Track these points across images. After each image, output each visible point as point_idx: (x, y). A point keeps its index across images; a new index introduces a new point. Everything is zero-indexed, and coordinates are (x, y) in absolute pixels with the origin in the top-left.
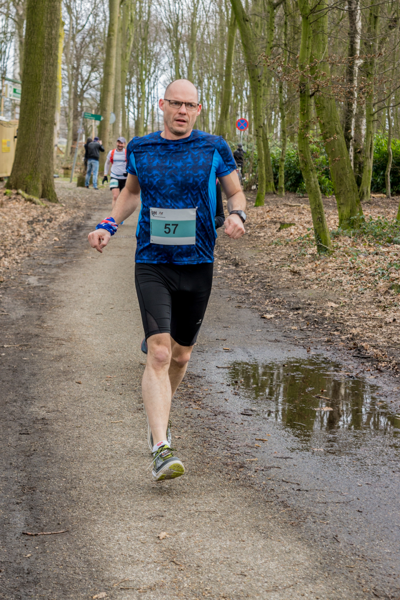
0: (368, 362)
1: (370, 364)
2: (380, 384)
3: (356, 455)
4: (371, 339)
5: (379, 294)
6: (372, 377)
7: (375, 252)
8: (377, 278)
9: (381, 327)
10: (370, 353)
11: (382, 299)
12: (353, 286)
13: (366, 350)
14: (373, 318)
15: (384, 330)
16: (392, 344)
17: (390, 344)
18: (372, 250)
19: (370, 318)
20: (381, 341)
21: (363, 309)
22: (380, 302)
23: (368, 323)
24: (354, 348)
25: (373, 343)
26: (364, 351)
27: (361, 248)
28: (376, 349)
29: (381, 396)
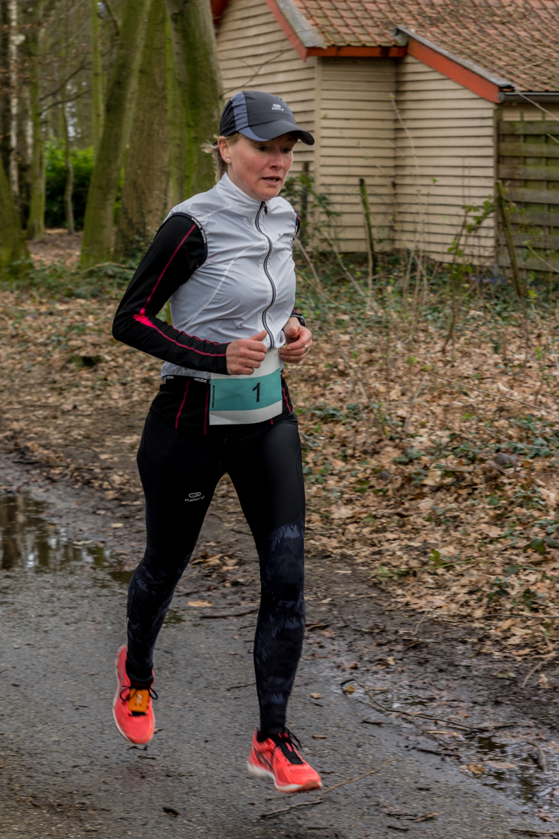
0: (35, 468)
1: (38, 471)
2: (53, 499)
3: (13, 604)
4: (40, 436)
5: (53, 372)
6: (41, 490)
7: (49, 311)
8: (50, 348)
9: (55, 418)
10: (40, 456)
11: (57, 377)
12: (16, 362)
13: (33, 452)
14: (45, 406)
15: (59, 422)
16: (71, 441)
17: (67, 442)
18: (43, 309)
19: (39, 406)
20: (56, 438)
21: (30, 394)
22: (55, 382)
23: (36, 413)
24: (16, 450)
25: (44, 442)
26: (30, 454)
27: (28, 306)
28: (47, 449)
29: (53, 516)
